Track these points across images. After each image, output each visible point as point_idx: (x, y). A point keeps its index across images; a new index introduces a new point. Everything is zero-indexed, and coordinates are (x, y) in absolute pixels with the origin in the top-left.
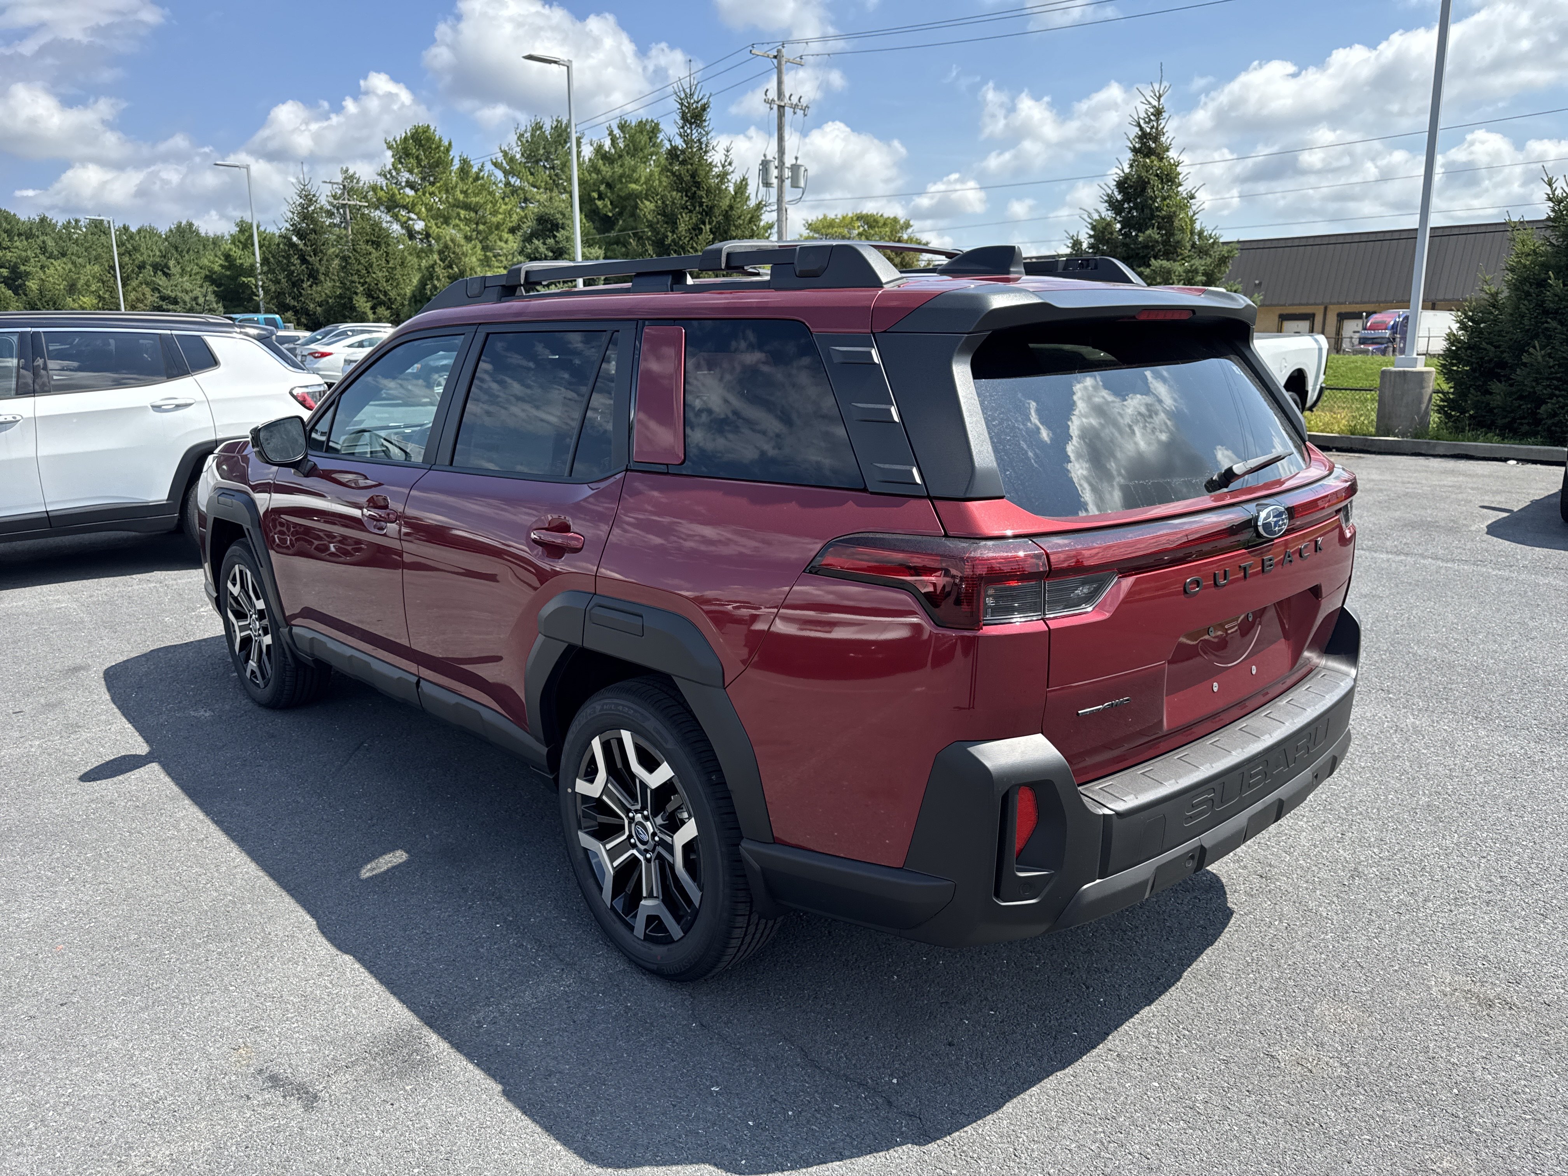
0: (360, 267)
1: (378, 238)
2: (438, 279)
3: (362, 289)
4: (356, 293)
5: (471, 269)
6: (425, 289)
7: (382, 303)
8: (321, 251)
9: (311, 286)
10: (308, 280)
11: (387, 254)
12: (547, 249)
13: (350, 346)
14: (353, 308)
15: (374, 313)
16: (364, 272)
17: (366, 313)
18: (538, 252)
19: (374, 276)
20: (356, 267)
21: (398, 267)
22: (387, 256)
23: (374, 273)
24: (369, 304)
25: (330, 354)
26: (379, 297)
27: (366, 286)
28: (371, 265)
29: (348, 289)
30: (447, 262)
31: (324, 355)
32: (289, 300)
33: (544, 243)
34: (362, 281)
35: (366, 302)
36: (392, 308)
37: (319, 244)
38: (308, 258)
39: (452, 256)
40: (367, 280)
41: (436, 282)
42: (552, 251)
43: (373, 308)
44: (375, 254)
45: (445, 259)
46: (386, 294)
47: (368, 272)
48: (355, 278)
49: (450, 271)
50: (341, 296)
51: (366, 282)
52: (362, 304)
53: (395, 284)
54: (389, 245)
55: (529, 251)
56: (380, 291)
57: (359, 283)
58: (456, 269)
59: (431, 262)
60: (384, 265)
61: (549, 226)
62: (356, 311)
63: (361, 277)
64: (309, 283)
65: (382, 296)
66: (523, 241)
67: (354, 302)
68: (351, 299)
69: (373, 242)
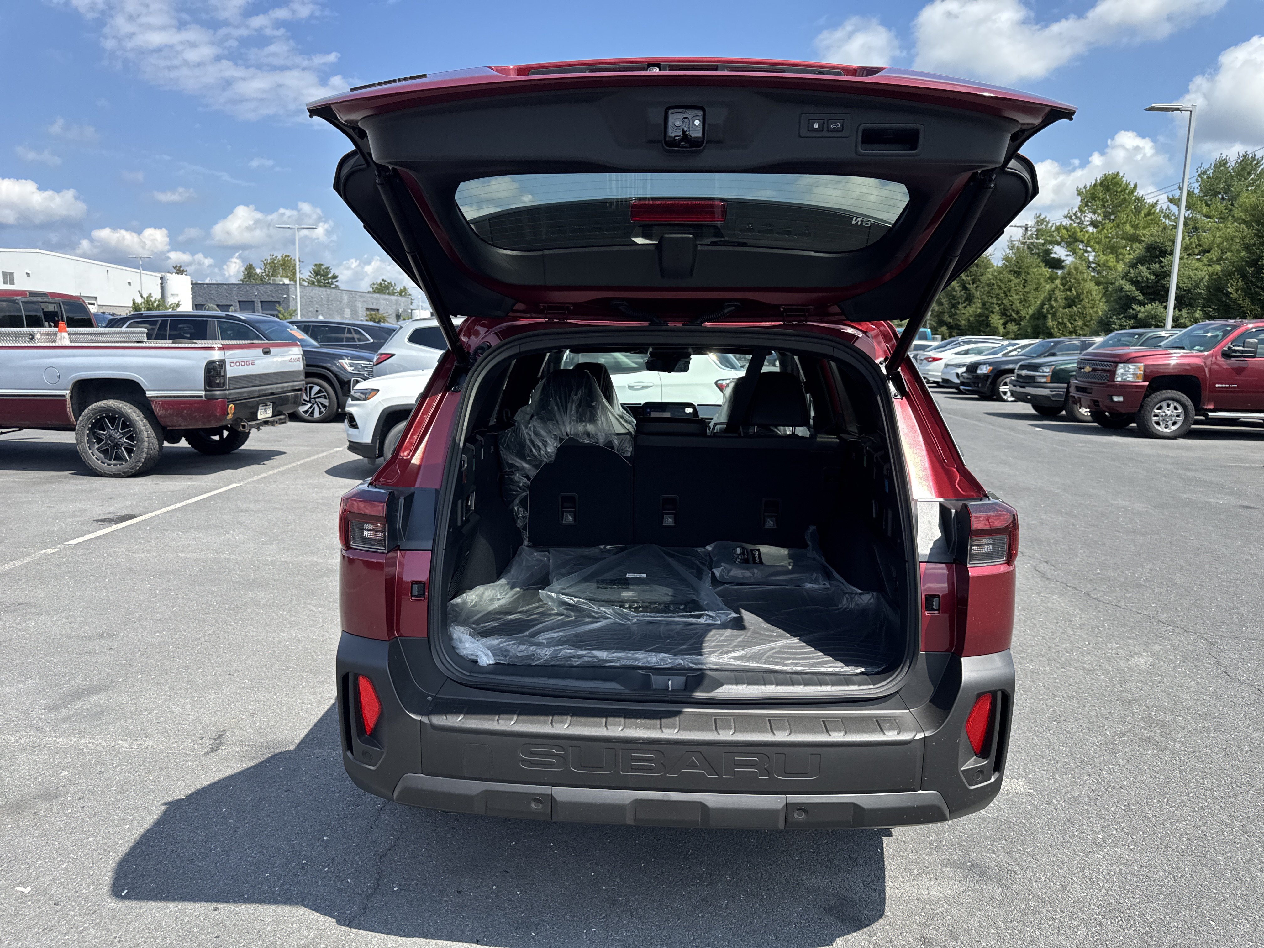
0: (1000, 292)
1: (1020, 268)
2: (1056, 300)
3: (998, 309)
4: (993, 312)
5: (1087, 292)
6: (1043, 308)
7: (1014, 320)
8: (979, 281)
9: (965, 307)
10: (964, 302)
11: (1026, 280)
12: (1150, 273)
14: (988, 325)
15: (1005, 328)
16: (1003, 295)
17: (997, 328)
18: (1141, 276)
19: (1010, 298)
20: (997, 291)
21: (1032, 291)
22: (1025, 282)
23: (1011, 296)
24: (1002, 321)
25: (940, 359)
26: (1011, 315)
27: (1002, 306)
28: (1009, 290)
29: (987, 309)
30: (1066, 287)
31: (935, 360)
32: (946, 318)
33: (1149, 268)
34: (999, 302)
35: (1001, 319)
36: (1020, 324)
37: (979, 274)
38: (967, 285)
39: (1073, 281)
40: (1004, 302)
41: (1053, 303)
42: (1154, 275)
43: (1005, 324)
44: (1015, 281)
45: (1066, 284)
46: (1018, 312)
47: (1007, 296)
48: (995, 301)
49: (1068, 293)
50: (980, 315)
51: (1002, 303)
52: (996, 320)
53: (1027, 305)
54: (1028, 274)
55: (1132, 275)
56: (1013, 310)
57: (997, 304)
58: (1074, 292)
59: (1053, 286)
60: (1020, 290)
61: (1158, 253)
62: (990, 326)
63: (998, 299)
64: (965, 305)
65: (1013, 315)
66: (1129, 267)
67: (990, 319)
68: (987, 317)
69: (1015, 272)
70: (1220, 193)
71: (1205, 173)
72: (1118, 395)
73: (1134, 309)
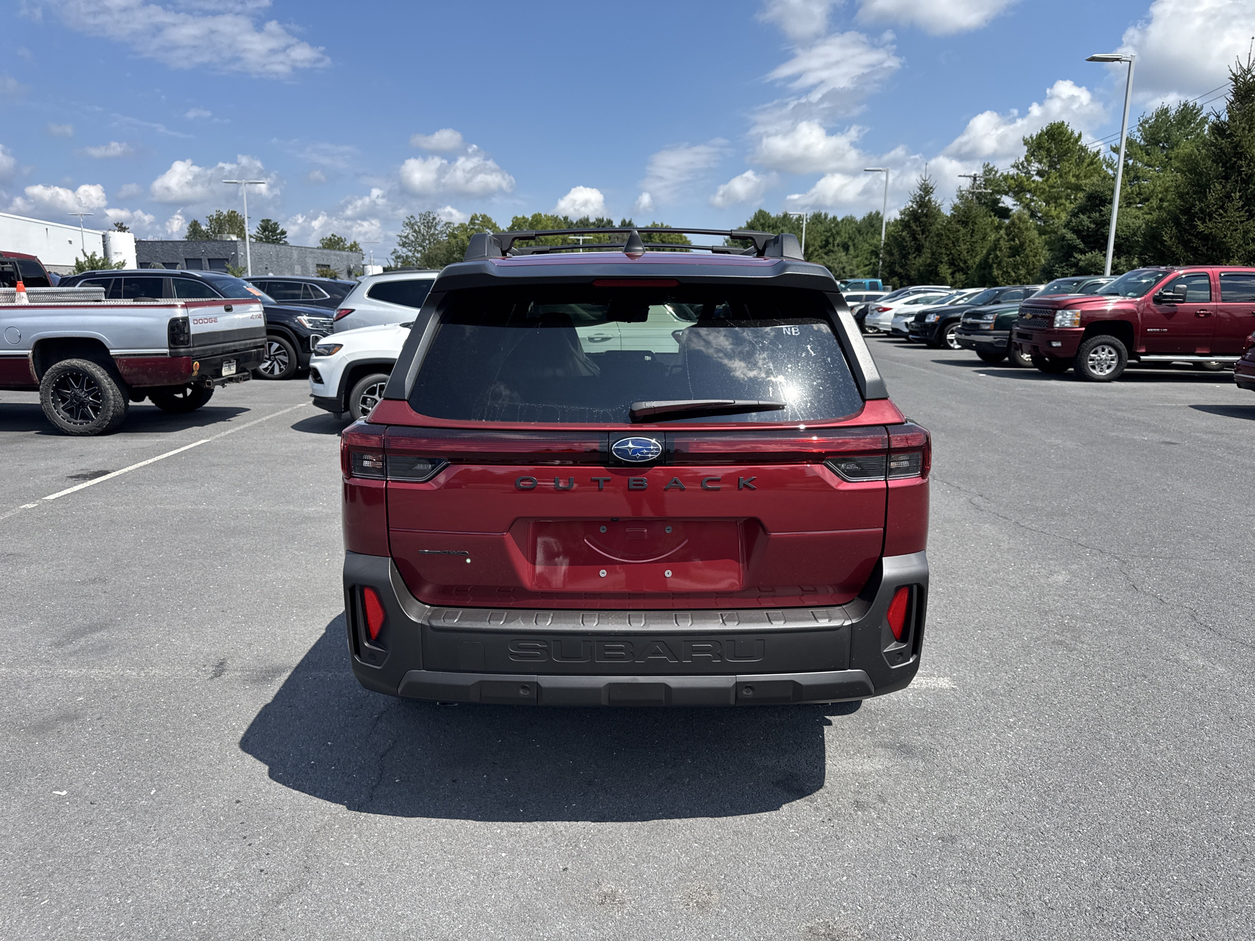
0: (948, 242)
1: (967, 218)
2: (1000, 250)
3: (946, 259)
4: (941, 262)
5: (1030, 241)
6: (988, 258)
7: (962, 270)
8: (928, 230)
9: (915, 258)
10: (914, 253)
11: (973, 231)
12: (1090, 222)
13: (906, 304)
14: (937, 274)
15: (953, 277)
16: (951, 245)
17: (945, 278)
18: (1082, 225)
19: (957, 248)
20: (945, 242)
21: (979, 241)
22: (972, 233)
23: (959, 246)
24: (950, 271)
25: (890, 309)
26: (959, 265)
27: (951, 256)
28: (958, 240)
29: (936, 259)
30: (1011, 236)
31: (885, 310)
32: (898, 269)
33: (1089, 217)
34: (948, 252)
35: (949, 268)
36: (968, 274)
37: (928, 224)
38: (917, 236)
39: (1016, 230)
40: (953, 252)
41: (998, 252)
42: (1094, 224)
43: (953, 274)
44: (963, 231)
45: (1010, 234)
46: (965, 262)
47: (955, 246)
48: (943, 251)
49: (1012, 243)
50: (930, 265)
51: (951, 253)
52: (945, 270)
53: (974, 255)
54: (976, 224)
55: (1074, 224)
56: (961, 260)
57: (946, 254)
58: (1017, 242)
59: (998, 236)
60: (968, 240)
61: (1098, 202)
62: (939, 276)
63: (947, 249)
64: (914, 255)
65: (962, 265)
66: (1071, 216)
67: (939, 269)
68: (936, 267)
69: (963, 222)
70: (1161, 142)
71: (1146, 122)
72: (1057, 341)
73: (1075, 258)
